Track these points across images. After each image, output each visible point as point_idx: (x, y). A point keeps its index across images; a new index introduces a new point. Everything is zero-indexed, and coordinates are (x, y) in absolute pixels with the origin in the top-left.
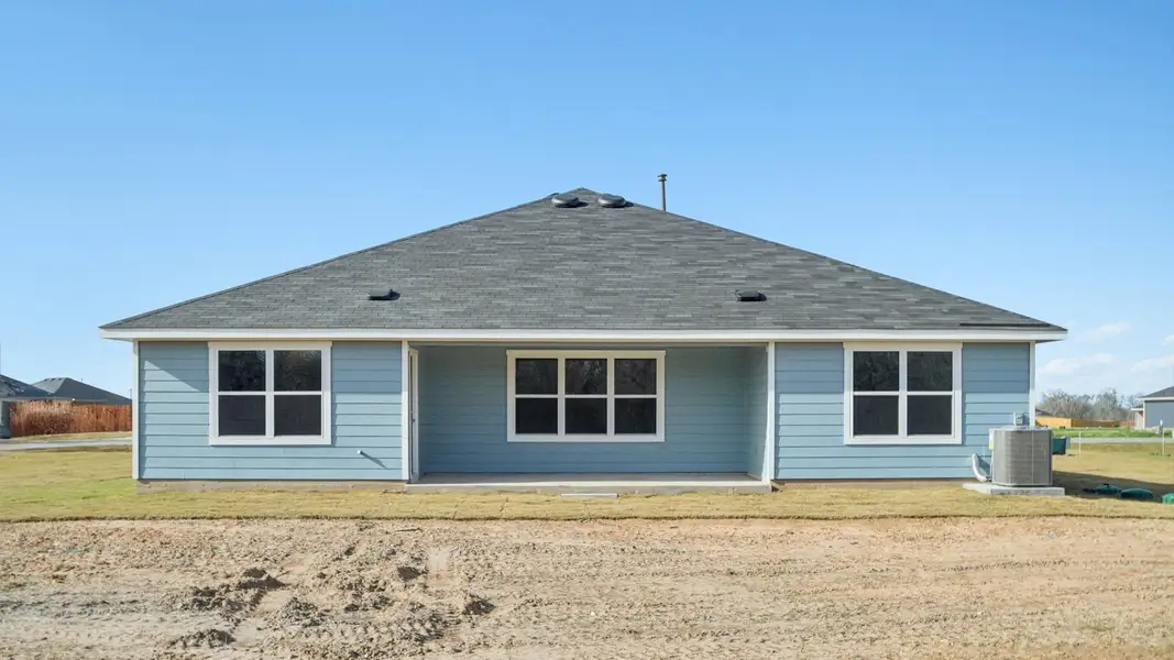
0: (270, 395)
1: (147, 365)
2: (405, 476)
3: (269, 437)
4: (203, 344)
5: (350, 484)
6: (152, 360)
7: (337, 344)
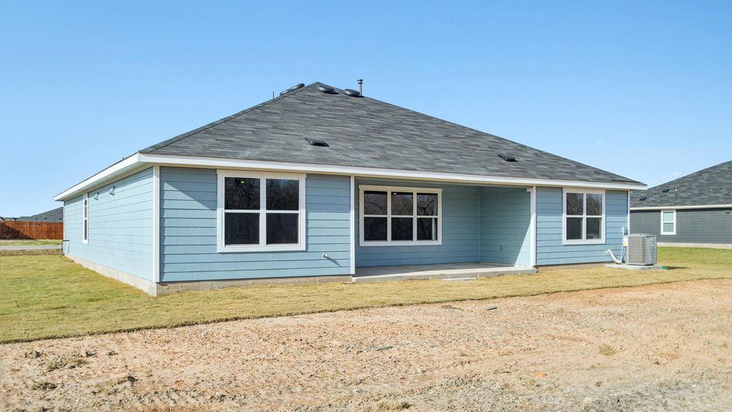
0: (263, 212)
1: (167, 186)
2: (353, 272)
3: (263, 245)
4: (213, 171)
5: (317, 279)
6: (169, 182)
7: (310, 176)
